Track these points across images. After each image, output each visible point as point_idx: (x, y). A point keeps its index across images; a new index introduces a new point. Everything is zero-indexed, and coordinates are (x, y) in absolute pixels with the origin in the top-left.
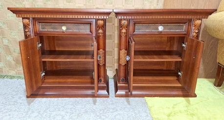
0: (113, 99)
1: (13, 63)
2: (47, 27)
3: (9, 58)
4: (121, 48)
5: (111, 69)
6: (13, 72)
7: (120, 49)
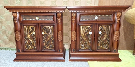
0: (67, 62)
1: (8, 40)
2: (27, 18)
5: (67, 44)
6: (7, 46)
7: (72, 31)
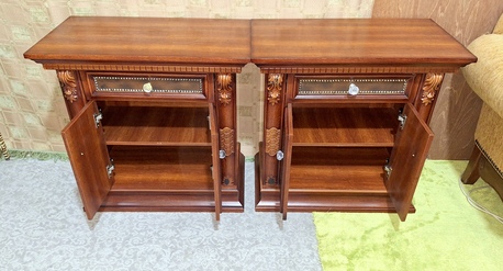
1: (41, 129)
2: (109, 84)
3: (30, 120)
4: (269, 125)
5: (249, 141)
6: (43, 145)
7: (266, 127)
